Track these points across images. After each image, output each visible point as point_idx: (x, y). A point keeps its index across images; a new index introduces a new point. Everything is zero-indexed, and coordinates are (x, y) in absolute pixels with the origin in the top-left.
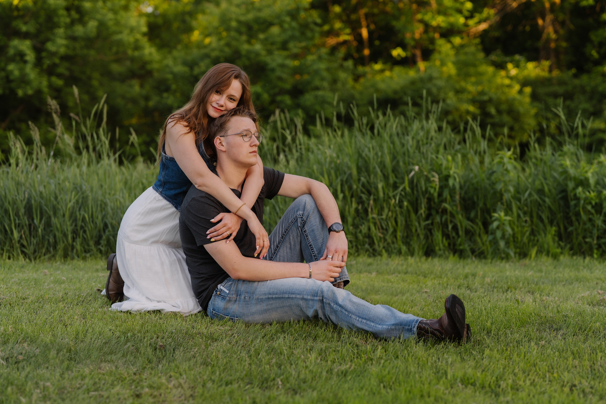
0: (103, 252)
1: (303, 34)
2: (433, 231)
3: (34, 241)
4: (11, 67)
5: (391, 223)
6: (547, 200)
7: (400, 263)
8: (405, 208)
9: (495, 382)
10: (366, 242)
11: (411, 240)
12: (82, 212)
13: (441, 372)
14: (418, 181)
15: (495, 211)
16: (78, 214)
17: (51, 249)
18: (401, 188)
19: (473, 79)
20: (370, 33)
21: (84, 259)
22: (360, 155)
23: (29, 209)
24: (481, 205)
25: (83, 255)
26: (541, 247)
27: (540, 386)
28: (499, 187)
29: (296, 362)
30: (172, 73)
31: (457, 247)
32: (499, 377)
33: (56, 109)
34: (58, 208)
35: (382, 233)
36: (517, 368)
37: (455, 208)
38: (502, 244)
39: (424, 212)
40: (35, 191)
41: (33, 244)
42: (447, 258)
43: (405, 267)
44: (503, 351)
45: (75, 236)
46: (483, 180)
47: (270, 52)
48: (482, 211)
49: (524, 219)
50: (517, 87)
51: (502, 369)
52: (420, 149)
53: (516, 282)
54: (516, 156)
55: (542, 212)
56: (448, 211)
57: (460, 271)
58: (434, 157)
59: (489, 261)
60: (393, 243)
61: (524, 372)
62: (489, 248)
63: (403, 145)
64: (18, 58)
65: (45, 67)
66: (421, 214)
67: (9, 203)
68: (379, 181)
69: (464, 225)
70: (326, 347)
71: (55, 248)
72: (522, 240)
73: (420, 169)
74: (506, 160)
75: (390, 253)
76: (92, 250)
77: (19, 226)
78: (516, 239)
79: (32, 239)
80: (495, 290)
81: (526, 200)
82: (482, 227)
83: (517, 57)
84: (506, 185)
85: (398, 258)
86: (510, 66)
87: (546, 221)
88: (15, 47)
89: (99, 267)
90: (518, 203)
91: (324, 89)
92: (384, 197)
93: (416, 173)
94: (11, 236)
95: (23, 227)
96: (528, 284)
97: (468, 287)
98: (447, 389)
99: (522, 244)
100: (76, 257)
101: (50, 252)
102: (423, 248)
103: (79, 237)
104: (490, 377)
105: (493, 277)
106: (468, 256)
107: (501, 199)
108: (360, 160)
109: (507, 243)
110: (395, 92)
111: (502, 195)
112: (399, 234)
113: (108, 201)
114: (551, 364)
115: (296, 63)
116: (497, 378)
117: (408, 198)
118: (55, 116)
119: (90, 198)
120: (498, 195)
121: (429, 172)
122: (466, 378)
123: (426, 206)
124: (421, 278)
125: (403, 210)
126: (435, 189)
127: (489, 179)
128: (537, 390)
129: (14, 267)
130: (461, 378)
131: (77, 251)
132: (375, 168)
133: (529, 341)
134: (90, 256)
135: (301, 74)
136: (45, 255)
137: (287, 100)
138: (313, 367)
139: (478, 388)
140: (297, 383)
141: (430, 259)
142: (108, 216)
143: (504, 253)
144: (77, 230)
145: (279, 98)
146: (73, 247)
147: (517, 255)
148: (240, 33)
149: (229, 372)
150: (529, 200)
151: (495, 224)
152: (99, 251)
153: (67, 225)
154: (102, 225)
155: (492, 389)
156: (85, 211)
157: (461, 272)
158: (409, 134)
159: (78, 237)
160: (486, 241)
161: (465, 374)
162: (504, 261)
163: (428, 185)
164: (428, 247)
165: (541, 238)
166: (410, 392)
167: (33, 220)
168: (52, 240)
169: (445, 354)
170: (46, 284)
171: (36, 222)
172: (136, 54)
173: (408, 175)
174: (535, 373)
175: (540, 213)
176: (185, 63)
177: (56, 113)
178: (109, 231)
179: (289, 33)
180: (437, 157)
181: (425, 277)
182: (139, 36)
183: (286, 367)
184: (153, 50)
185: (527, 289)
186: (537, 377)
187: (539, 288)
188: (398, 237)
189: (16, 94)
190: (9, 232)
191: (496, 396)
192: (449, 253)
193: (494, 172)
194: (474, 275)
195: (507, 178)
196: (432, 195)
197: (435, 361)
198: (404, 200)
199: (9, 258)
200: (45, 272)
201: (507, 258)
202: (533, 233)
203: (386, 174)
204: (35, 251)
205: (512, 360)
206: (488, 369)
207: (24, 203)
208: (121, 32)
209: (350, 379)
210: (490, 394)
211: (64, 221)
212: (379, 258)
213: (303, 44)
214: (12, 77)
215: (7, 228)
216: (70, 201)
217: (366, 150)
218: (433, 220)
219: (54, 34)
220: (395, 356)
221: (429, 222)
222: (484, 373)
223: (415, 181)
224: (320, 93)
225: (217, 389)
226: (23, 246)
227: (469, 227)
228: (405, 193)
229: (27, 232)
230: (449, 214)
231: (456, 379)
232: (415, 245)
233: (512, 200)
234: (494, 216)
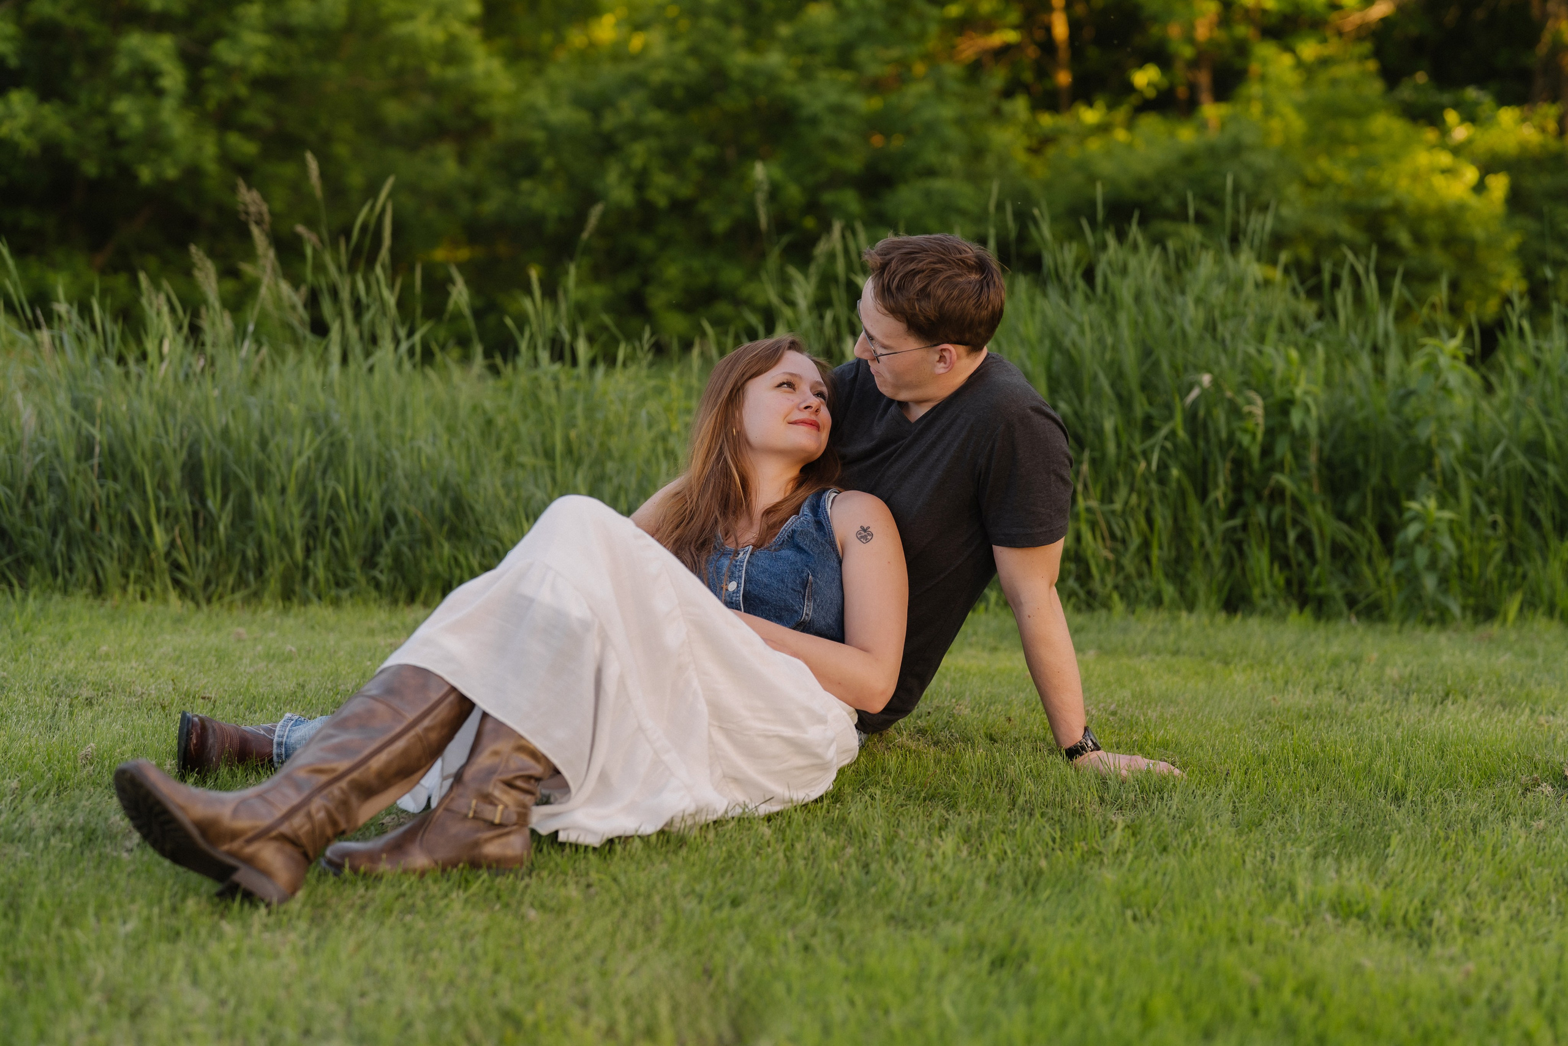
0: (385, 586)
1: (895, 24)
2: (1245, 547)
3: (206, 554)
4: (122, 105)
5: (1137, 523)
6: (1551, 469)
7: (1160, 627)
8: (1174, 485)
9: (1419, 913)
10: (1070, 573)
11: (1187, 569)
12: (331, 483)
13: (1278, 886)
14: (1209, 412)
15: (1411, 496)
16: (319, 486)
17: (251, 577)
18: (1164, 431)
19: (1352, 152)
20: (1074, 26)
21: (336, 602)
22: (1056, 344)
23: (193, 471)
24: (1375, 479)
25: (333, 593)
26: (1533, 594)
27: (1534, 924)
28: (1425, 431)
29: (909, 855)
30: (545, 126)
31: (1310, 590)
32: (1427, 901)
33: (260, 214)
34: (269, 472)
35: (1113, 550)
36: (1474, 880)
37: (1305, 487)
38: (1430, 582)
39: (1225, 496)
40: (211, 426)
41: (204, 564)
42: (1282, 617)
43: (1172, 636)
44: (1436, 841)
45: (311, 543)
46: (1383, 413)
47: (806, 74)
48: (1378, 496)
49: (1490, 518)
50: (1471, 174)
51: (1434, 884)
52: (1214, 329)
53: (1466, 679)
54: (1470, 352)
55: (1537, 502)
56: (1288, 494)
57: (1320, 649)
58: (1252, 350)
59: (1395, 626)
60: (1141, 575)
61: (1493, 891)
62: (1395, 594)
63: (1170, 321)
64: (139, 83)
65: (211, 105)
66: (1217, 501)
67: (143, 454)
68: (1105, 412)
69: (1328, 532)
70: (980, 823)
71: (260, 573)
72: (1481, 575)
73: (1215, 383)
74: (1443, 361)
75: (1131, 601)
76: (355, 580)
77: (167, 515)
78: (1466, 572)
79: (201, 549)
80: (1414, 698)
81: (1496, 468)
82: (1376, 538)
83: (1471, 93)
84: (1441, 427)
85: (1152, 614)
86: (1451, 117)
87: (1547, 524)
88: (133, 54)
89: (375, 624)
90: (1474, 476)
91: (948, 173)
92: (1118, 455)
93: (1204, 393)
94: (146, 540)
95: (177, 518)
96: (1500, 684)
97: (1340, 688)
98: (1295, 926)
99: (1482, 584)
100: (315, 599)
101: (247, 585)
102: (1220, 590)
103: (323, 547)
104: (1406, 900)
105: (1406, 666)
106: (1340, 614)
107: (1430, 465)
108: (1058, 357)
109: (1443, 581)
110: (1142, 184)
111: (1431, 454)
112: (1155, 553)
113: (397, 455)
114: (1562, 875)
115: (874, 104)
116: (1423, 903)
117: (1183, 457)
118: (256, 231)
119: (351, 446)
120: (1421, 454)
121: (1239, 392)
122: (1344, 901)
123: (1230, 480)
124: (1217, 666)
125: (1167, 491)
126: (1254, 435)
127: (1397, 412)
128: (1526, 932)
129: (157, 619)
130: (1330, 900)
131: (317, 582)
132: (1095, 378)
133: (1504, 819)
134: (351, 595)
135: (888, 135)
136: (233, 591)
137: (850, 200)
138: (952, 869)
139: (1375, 927)
140: (911, 904)
141: (1238, 619)
142: (397, 494)
143: (1434, 609)
144: (317, 528)
145: (828, 197)
146: (306, 573)
147: (1469, 614)
148: (728, 21)
149: (737, 877)
150: (1502, 469)
151: (1413, 530)
152: (372, 584)
153: (291, 514)
154: (381, 517)
155: (1411, 929)
156: (338, 480)
157: (1322, 652)
158: (1188, 289)
159: (319, 546)
160: (1386, 575)
161: (1342, 889)
162: (1434, 628)
163: (1236, 424)
164: (1231, 590)
165: (1533, 569)
166: (1201, 930)
167: (203, 500)
168: (251, 553)
169: (1289, 845)
170: (246, 661)
171: (212, 504)
172: (451, 73)
173: (1182, 399)
174: (1522, 893)
175: (1532, 503)
176: (580, 101)
177: (259, 223)
178: (399, 533)
179: (859, 22)
180: (1260, 352)
181: (1226, 663)
182: (457, 27)
183: (882, 867)
184: (496, 65)
185: (1495, 697)
186: (1526, 904)
187: (1528, 696)
188: (1154, 561)
189: (135, 178)
190: (142, 530)
191: (1420, 945)
192: (1289, 605)
193: (1410, 393)
194: (1356, 661)
195: (1445, 410)
196: (1246, 451)
197: (1264, 862)
198: (1170, 462)
199: (143, 597)
200: (239, 634)
201: (1442, 619)
202: (1511, 555)
203: (1125, 393)
204: (208, 582)
205: (1462, 861)
206: (1401, 882)
207: (183, 455)
208: (410, 17)
209: (1048, 899)
210: (1406, 940)
211: (283, 503)
212: (1103, 613)
213: (895, 53)
214: (123, 133)
215: (138, 520)
216: (300, 453)
217: (1074, 329)
218: (1247, 516)
219: (234, 19)
220: (1161, 848)
221: (1237, 522)
222: (1389, 890)
223: (1202, 413)
224: (939, 184)
225: (711, 915)
226: (177, 566)
227: (1342, 538)
228: (1175, 446)
229: (189, 533)
230: (1288, 502)
231: (1319, 904)
232: (1199, 582)
233: (1458, 468)
234: (1409, 509)
